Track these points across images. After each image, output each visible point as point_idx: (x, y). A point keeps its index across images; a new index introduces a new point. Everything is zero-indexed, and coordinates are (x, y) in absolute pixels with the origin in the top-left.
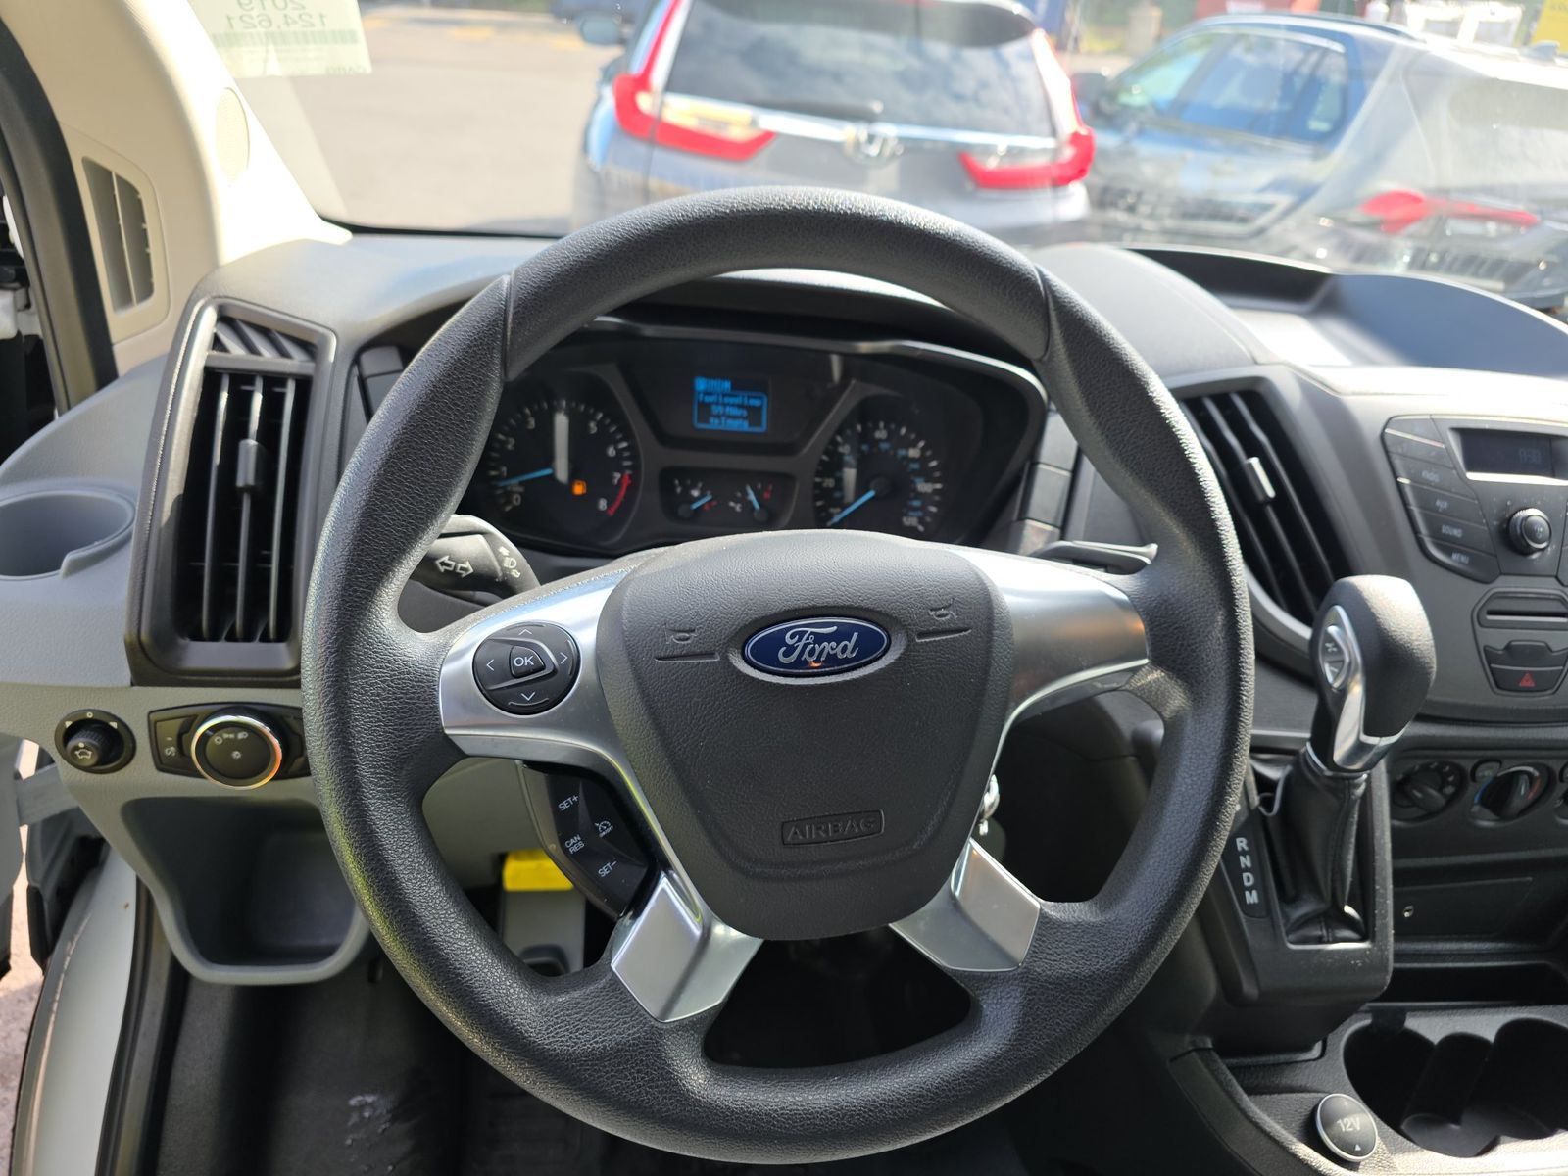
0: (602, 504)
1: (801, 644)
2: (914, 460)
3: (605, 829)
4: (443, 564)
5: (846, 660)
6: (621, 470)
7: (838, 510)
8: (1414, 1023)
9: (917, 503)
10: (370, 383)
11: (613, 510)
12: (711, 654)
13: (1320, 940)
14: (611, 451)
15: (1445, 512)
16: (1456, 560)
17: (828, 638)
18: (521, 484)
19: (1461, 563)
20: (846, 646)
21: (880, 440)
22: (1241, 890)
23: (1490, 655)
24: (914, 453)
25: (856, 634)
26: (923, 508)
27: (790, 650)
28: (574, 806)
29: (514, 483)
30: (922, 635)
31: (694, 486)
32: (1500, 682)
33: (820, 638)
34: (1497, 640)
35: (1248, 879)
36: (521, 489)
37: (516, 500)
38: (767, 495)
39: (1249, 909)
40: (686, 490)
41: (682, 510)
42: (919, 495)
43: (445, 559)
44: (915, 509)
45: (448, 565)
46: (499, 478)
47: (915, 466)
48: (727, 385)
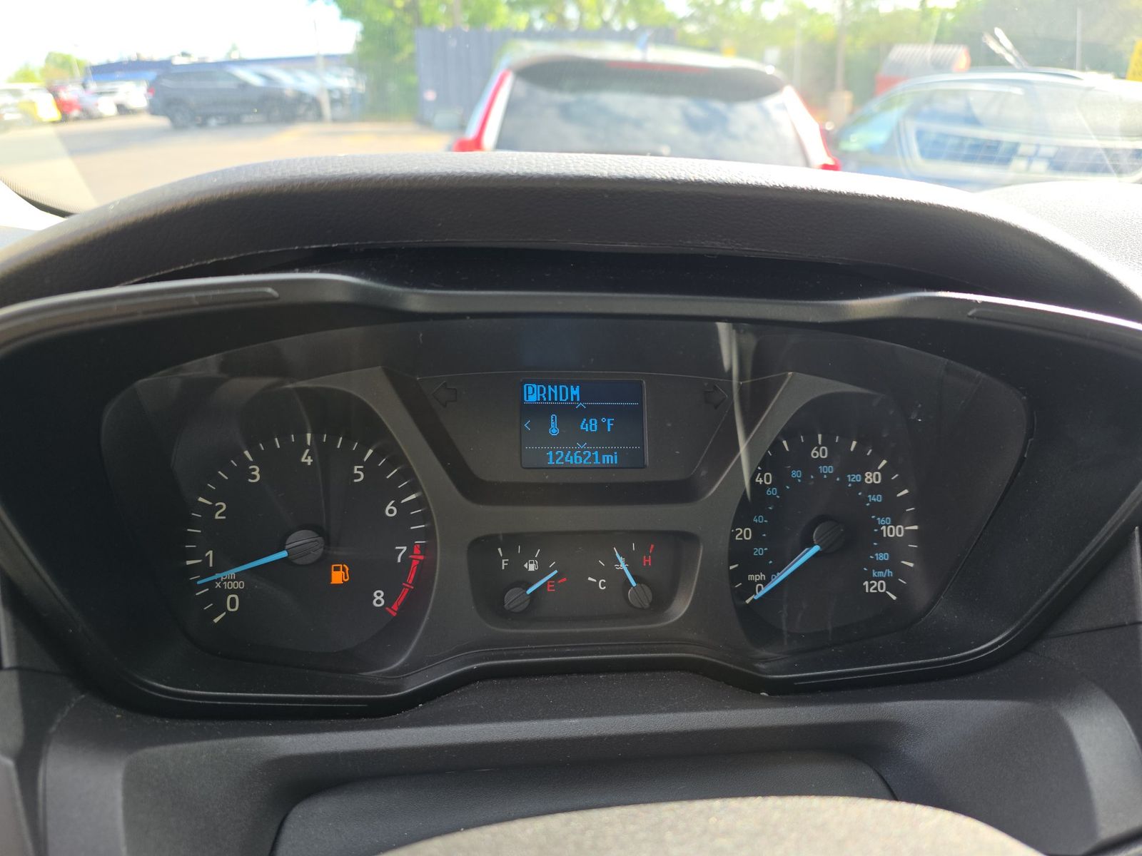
0: (379, 598)
2: (873, 489)
6: (408, 539)
7: (762, 576)
9: (882, 557)
11: (395, 607)
14: (390, 510)
18: (239, 577)
21: (820, 461)
24: (872, 478)
26: (893, 564)
29: (229, 576)
31: (529, 556)
36: (240, 585)
37: (233, 604)
38: (647, 561)
40: (517, 564)
41: (512, 599)
42: (887, 544)
44: (882, 566)
46: (205, 570)
47: (878, 498)
48: (575, 391)
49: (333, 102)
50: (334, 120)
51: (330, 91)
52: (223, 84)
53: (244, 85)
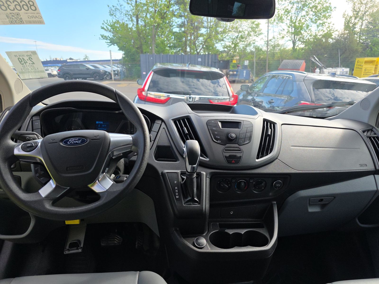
1: (72, 141)
3: (42, 172)
4: (27, 138)
5: (79, 143)
8: (227, 231)
10: (34, 121)
12: (57, 142)
13: (190, 204)
15: (216, 134)
16: (219, 142)
17: (76, 140)
19: (220, 142)
20: (79, 141)
22: (175, 196)
23: (226, 157)
25: (81, 140)
27: (70, 142)
28: (38, 169)
30: (92, 140)
32: (229, 162)
33: (75, 140)
34: (227, 155)
35: (177, 194)
39: (176, 199)
43: (28, 137)
45: (28, 138)
48: (102, 122)
49: (115, 74)
50: (115, 80)
51: (114, 71)
52: (81, 68)
53: (88, 69)
